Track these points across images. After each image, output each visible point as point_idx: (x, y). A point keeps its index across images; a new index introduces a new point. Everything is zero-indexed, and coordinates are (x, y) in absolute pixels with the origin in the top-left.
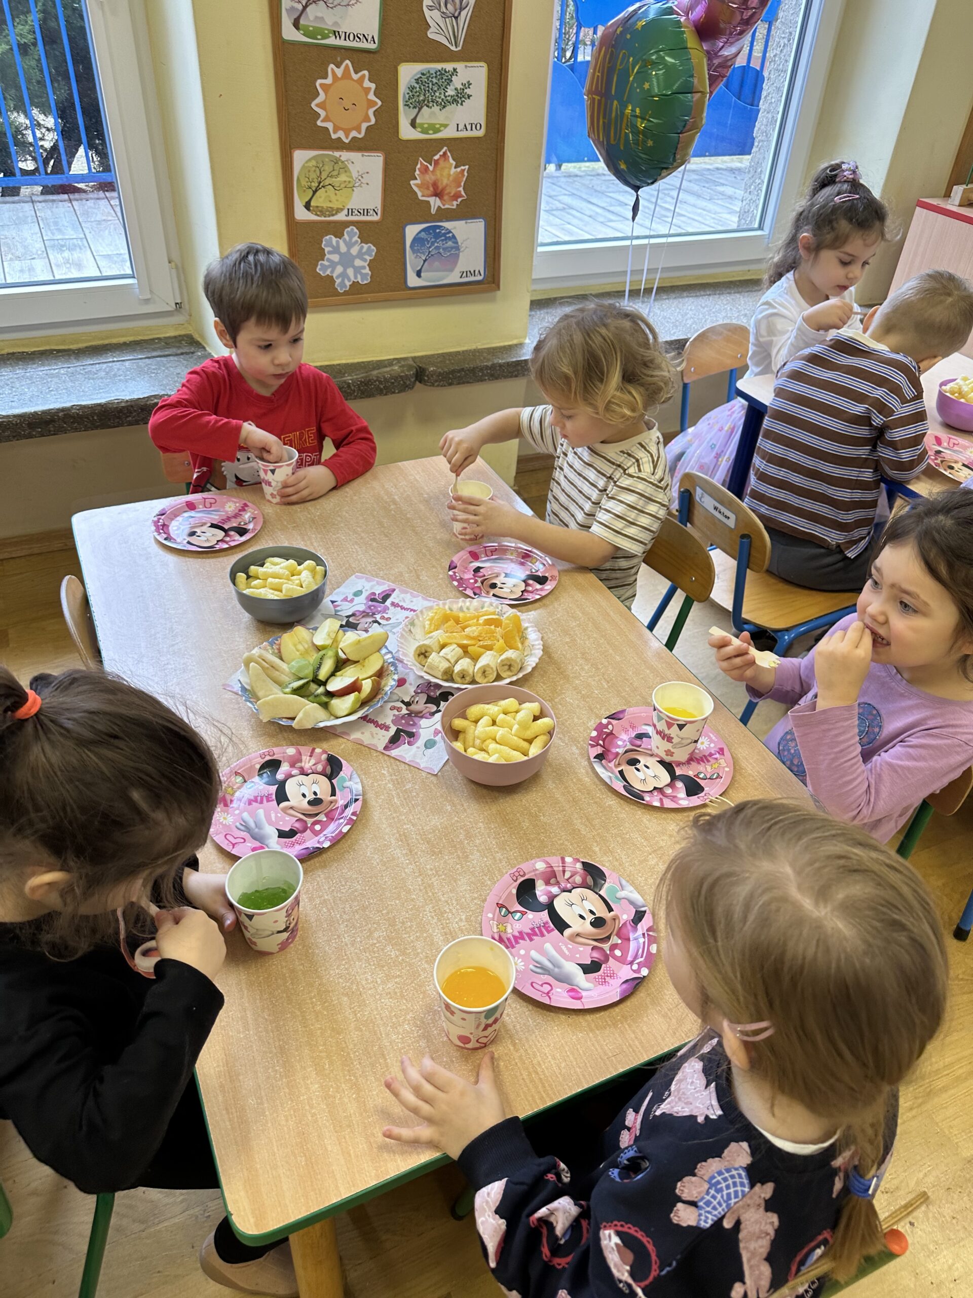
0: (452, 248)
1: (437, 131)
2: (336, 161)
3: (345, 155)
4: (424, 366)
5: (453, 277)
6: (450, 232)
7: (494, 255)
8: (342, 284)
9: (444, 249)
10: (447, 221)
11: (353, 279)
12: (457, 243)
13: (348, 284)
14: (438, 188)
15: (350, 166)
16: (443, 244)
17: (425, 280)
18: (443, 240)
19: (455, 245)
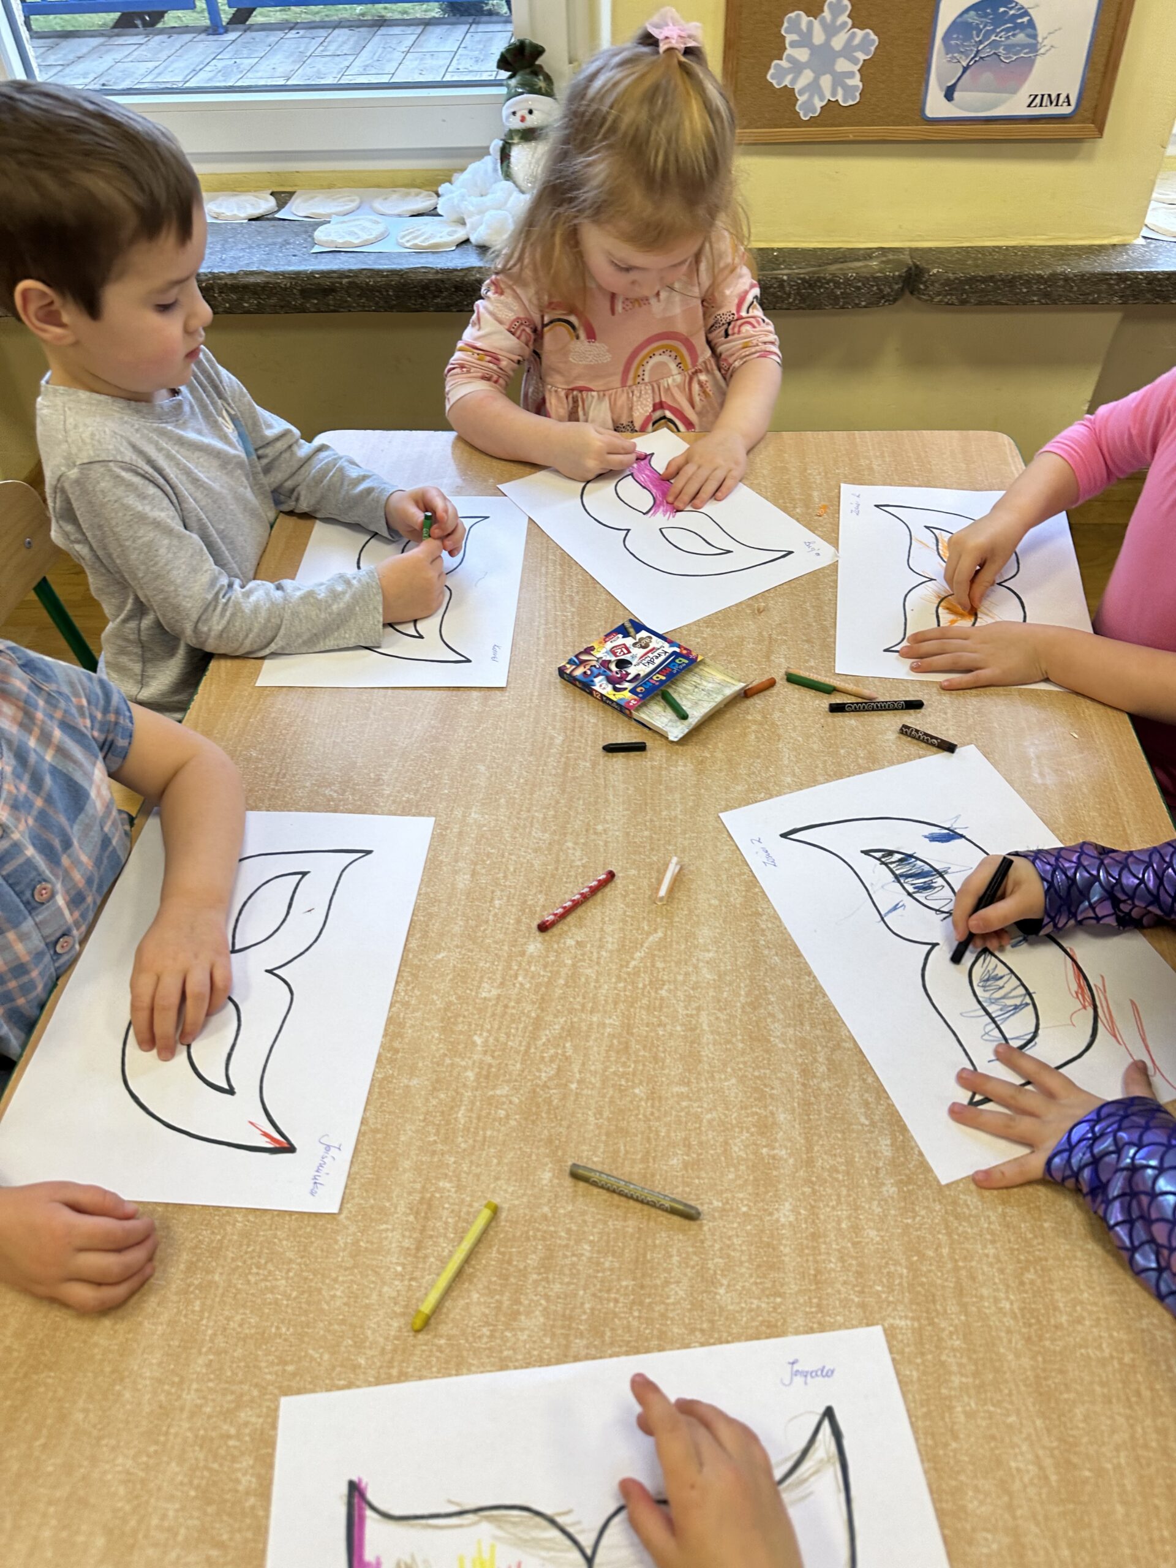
0: (1024, 46)
4: (924, 265)
5: (1016, 105)
6: (1026, 13)
7: (1106, 65)
8: (809, 105)
9: (1008, 48)
11: (828, 96)
12: (1034, 36)
13: (819, 104)
16: (1008, 38)
17: (961, 108)
18: (1007, 30)
19: (1032, 41)
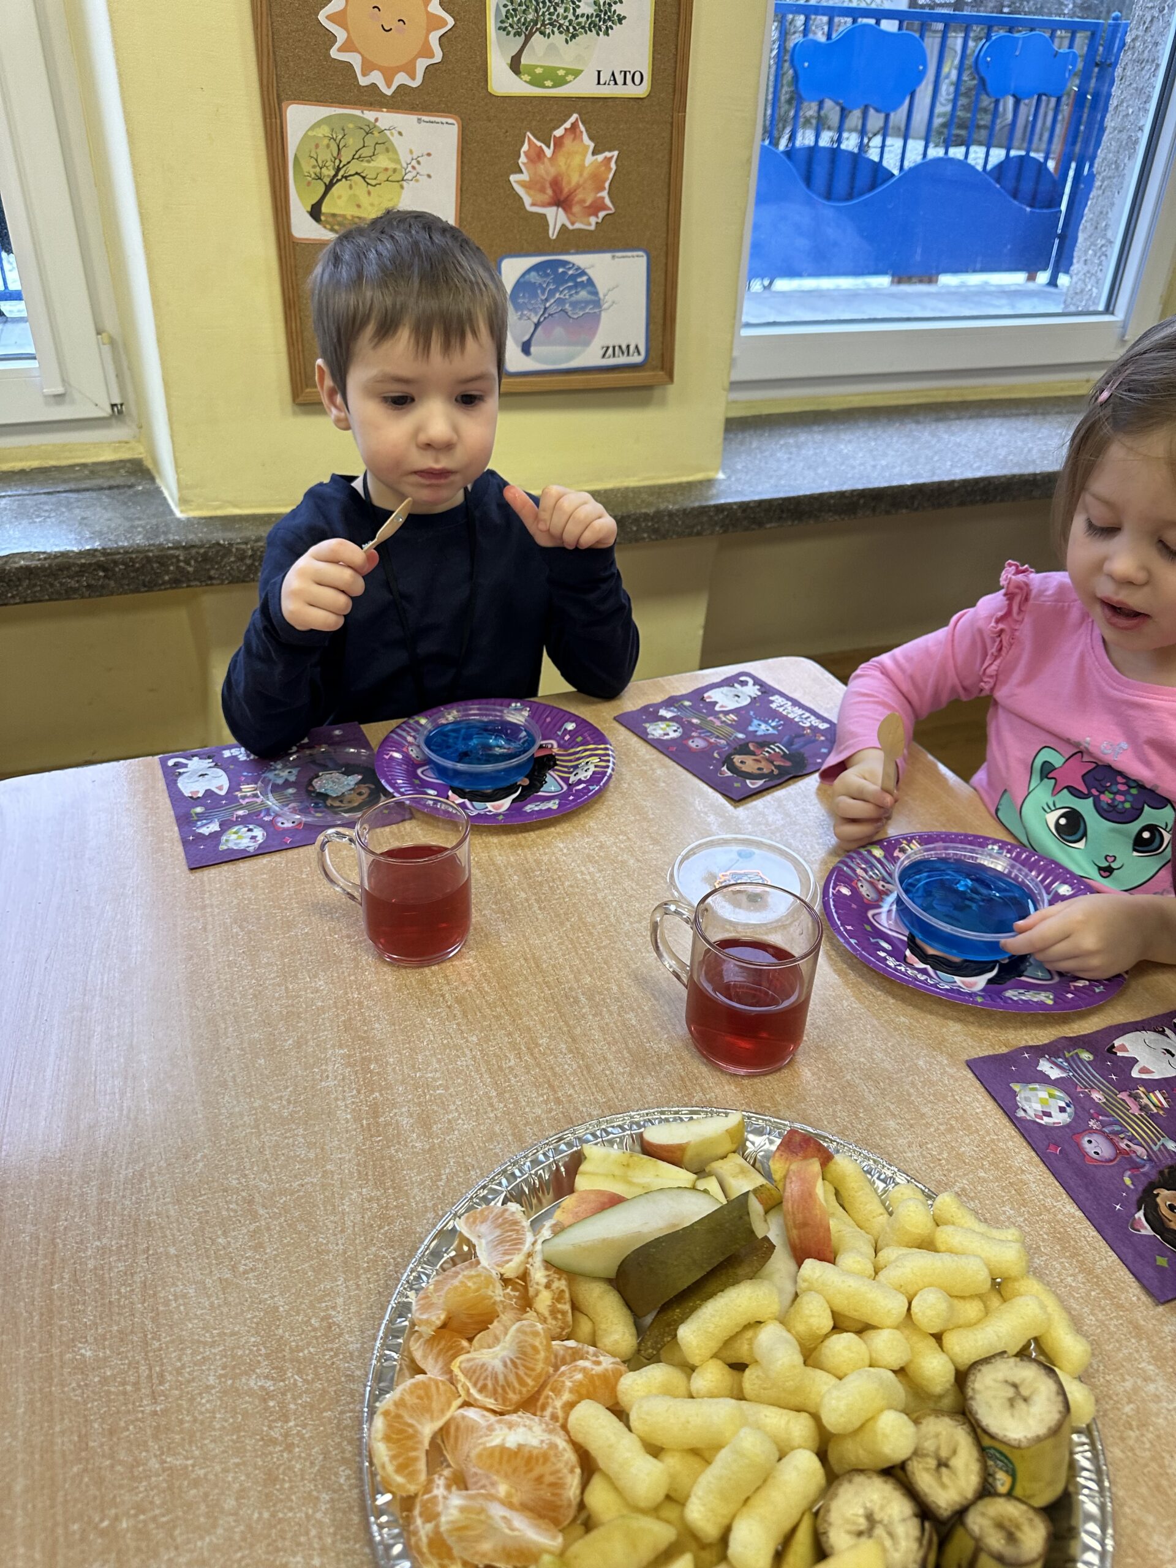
0: (587, 303)
1: (560, 82)
2: (369, 129)
3: (385, 119)
5: (591, 356)
6: (583, 273)
7: (665, 317)
9: (572, 304)
10: (577, 253)
12: (596, 293)
14: (561, 191)
15: (395, 139)
16: (571, 296)
17: (538, 360)
18: (570, 288)
19: (593, 298)
